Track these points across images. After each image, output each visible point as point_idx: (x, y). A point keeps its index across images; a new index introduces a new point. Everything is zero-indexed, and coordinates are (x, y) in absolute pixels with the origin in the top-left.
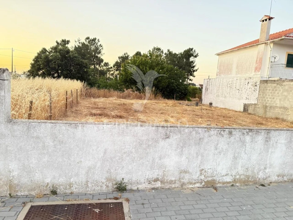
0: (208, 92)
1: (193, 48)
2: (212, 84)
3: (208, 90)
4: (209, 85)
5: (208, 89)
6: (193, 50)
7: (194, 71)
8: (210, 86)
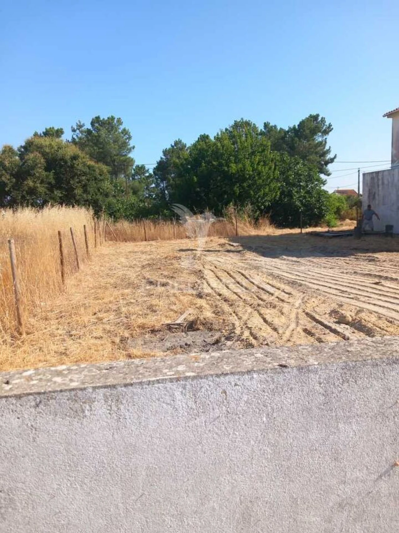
0: (377, 202)
1: (318, 115)
2: (383, 183)
3: (377, 196)
4: (376, 187)
5: (374, 195)
6: (320, 119)
7: (327, 163)
8: (380, 188)
